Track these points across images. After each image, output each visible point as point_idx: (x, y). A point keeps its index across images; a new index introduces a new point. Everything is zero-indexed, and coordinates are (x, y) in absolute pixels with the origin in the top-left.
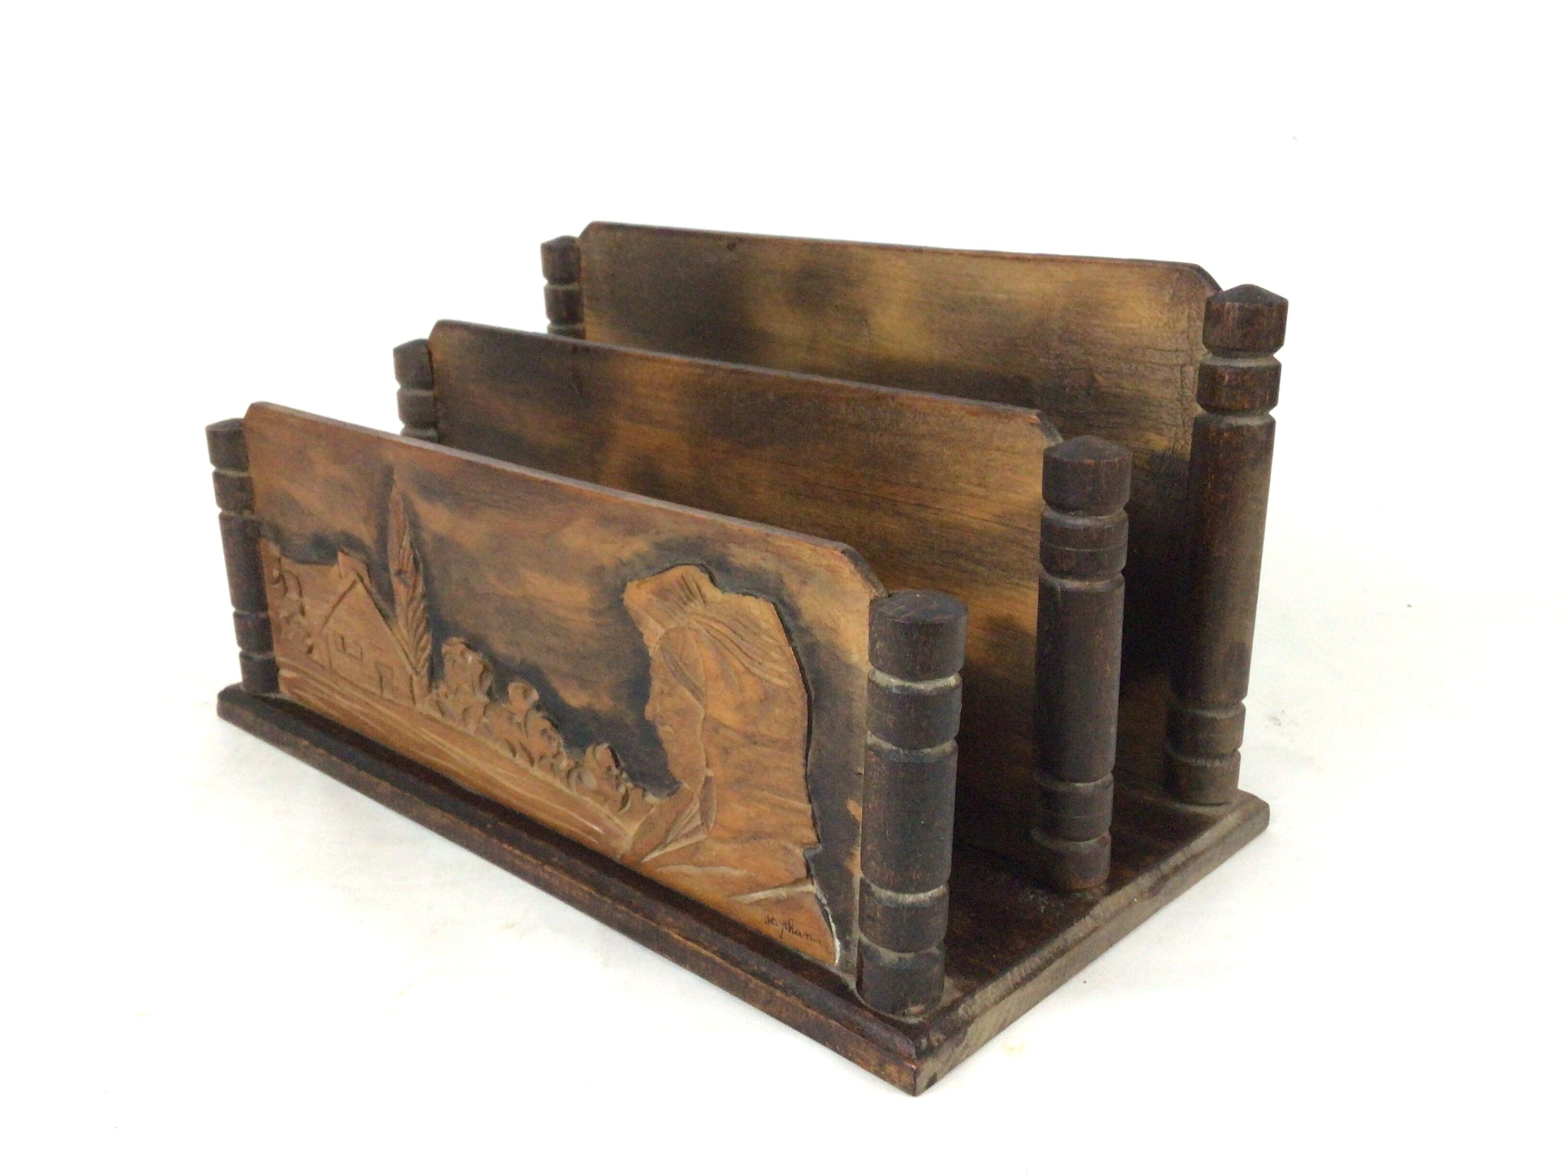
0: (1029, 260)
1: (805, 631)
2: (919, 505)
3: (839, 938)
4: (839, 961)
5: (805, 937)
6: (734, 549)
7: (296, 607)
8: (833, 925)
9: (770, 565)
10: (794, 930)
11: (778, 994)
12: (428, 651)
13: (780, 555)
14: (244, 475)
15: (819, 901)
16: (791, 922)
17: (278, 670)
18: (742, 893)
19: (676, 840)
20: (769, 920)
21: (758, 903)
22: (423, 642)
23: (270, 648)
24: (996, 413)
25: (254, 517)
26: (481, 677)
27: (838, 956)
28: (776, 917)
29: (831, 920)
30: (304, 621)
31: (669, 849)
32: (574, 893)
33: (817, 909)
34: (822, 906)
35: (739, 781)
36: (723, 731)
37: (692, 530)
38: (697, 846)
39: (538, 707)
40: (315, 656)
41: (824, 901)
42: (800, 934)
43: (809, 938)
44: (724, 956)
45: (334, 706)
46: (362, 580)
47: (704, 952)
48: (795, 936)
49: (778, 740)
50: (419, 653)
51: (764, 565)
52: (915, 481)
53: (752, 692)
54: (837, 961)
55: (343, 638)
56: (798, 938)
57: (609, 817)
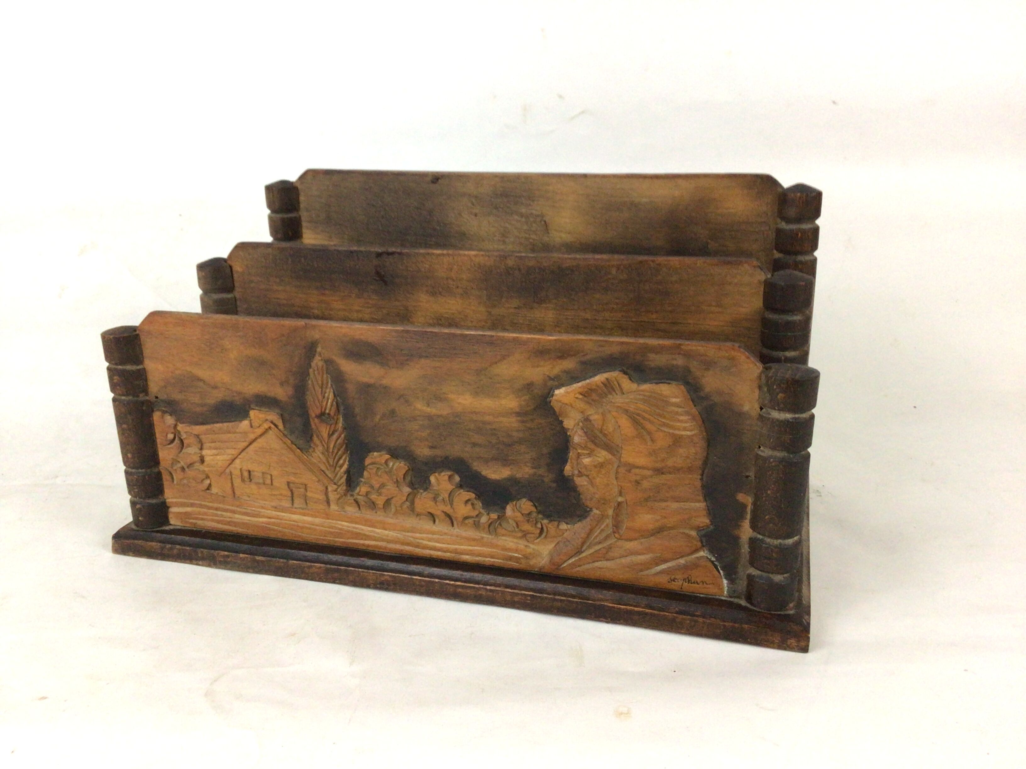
0: (648, 177)
1: (707, 398)
2: (674, 323)
3: (726, 578)
4: (727, 592)
5: (701, 584)
6: (652, 356)
7: (196, 458)
8: (721, 571)
9: (680, 361)
10: (692, 582)
11: (701, 620)
12: (345, 467)
13: (688, 355)
14: (140, 367)
15: (710, 560)
16: (690, 577)
17: (168, 508)
18: (648, 569)
19: (589, 547)
20: (671, 580)
21: (662, 572)
22: (341, 462)
23: (162, 493)
24: (729, 263)
25: (147, 398)
26: (404, 475)
27: (726, 589)
28: (677, 577)
29: (720, 569)
30: (202, 468)
31: (584, 555)
32: (516, 599)
33: (710, 565)
34: (712, 562)
35: (646, 500)
36: (634, 471)
37: (615, 349)
38: (610, 548)
39: (460, 486)
40: (214, 490)
41: (713, 559)
42: (697, 582)
43: (705, 583)
44: (651, 608)
45: (235, 524)
46: (276, 426)
47: (636, 609)
48: (693, 585)
49: (682, 468)
50: (338, 469)
51: (675, 362)
52: (670, 309)
53: (662, 441)
54: (725, 593)
55: (249, 472)
56: (696, 585)
57: (526, 546)
